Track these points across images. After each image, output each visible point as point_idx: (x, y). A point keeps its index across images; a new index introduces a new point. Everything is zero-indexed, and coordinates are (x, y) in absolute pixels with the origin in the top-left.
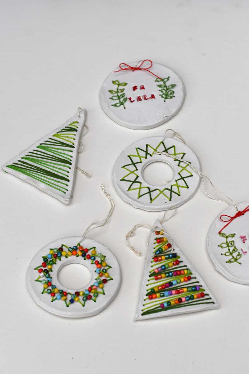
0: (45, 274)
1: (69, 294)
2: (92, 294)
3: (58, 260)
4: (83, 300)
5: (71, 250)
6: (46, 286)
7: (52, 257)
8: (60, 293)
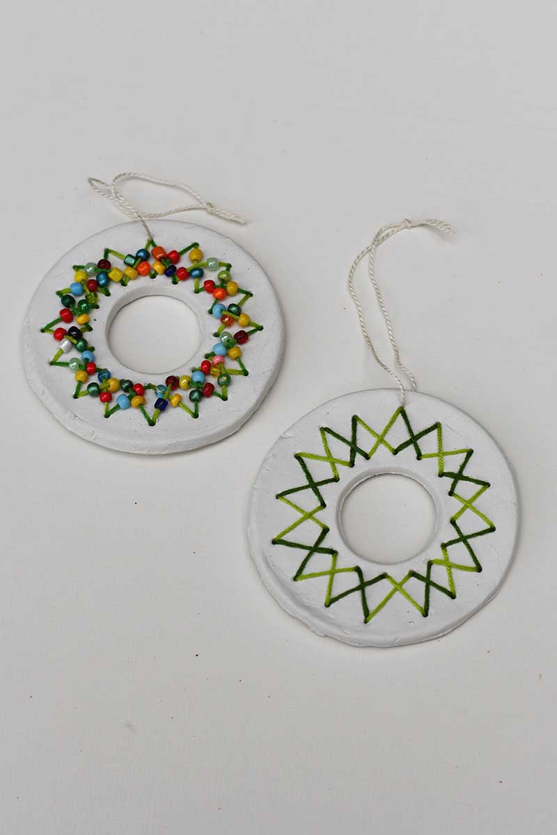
0: (75, 341)
1: (150, 386)
2: (212, 380)
3: (101, 296)
4: (193, 400)
5: (133, 261)
6: (82, 375)
7: (84, 291)
8: (126, 390)
